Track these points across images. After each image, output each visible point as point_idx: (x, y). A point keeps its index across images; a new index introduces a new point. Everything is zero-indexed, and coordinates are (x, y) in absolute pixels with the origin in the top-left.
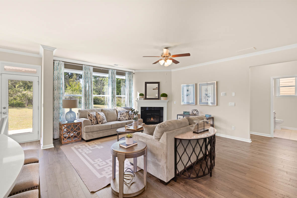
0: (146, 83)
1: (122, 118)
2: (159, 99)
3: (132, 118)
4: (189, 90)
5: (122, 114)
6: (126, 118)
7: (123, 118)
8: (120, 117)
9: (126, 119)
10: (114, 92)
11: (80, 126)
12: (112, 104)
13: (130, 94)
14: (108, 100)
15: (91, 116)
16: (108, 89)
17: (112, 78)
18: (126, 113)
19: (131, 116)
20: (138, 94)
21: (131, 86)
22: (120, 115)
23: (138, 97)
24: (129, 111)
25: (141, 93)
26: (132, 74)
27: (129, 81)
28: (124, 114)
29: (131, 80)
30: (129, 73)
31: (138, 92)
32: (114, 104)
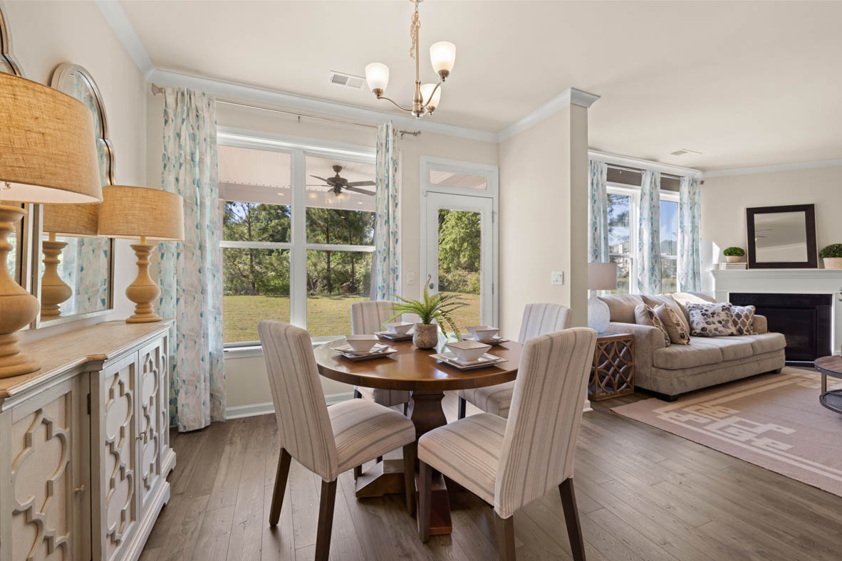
0: (751, 212)
1: (713, 327)
2: (815, 267)
3: (745, 329)
5: (709, 313)
6: (728, 328)
7: (720, 329)
9: (730, 331)
10: (656, 242)
11: (630, 346)
12: (652, 281)
13: (696, 250)
14: (642, 269)
15: (656, 318)
16: (641, 233)
17: (652, 200)
18: (724, 313)
19: (739, 321)
20: (717, 251)
21: (696, 222)
22: (705, 319)
23: (715, 260)
24: (730, 306)
25: (729, 247)
26: (699, 183)
27: (691, 208)
28: (718, 315)
29: (696, 203)
30: (691, 182)
31: (714, 244)
32: (657, 282)
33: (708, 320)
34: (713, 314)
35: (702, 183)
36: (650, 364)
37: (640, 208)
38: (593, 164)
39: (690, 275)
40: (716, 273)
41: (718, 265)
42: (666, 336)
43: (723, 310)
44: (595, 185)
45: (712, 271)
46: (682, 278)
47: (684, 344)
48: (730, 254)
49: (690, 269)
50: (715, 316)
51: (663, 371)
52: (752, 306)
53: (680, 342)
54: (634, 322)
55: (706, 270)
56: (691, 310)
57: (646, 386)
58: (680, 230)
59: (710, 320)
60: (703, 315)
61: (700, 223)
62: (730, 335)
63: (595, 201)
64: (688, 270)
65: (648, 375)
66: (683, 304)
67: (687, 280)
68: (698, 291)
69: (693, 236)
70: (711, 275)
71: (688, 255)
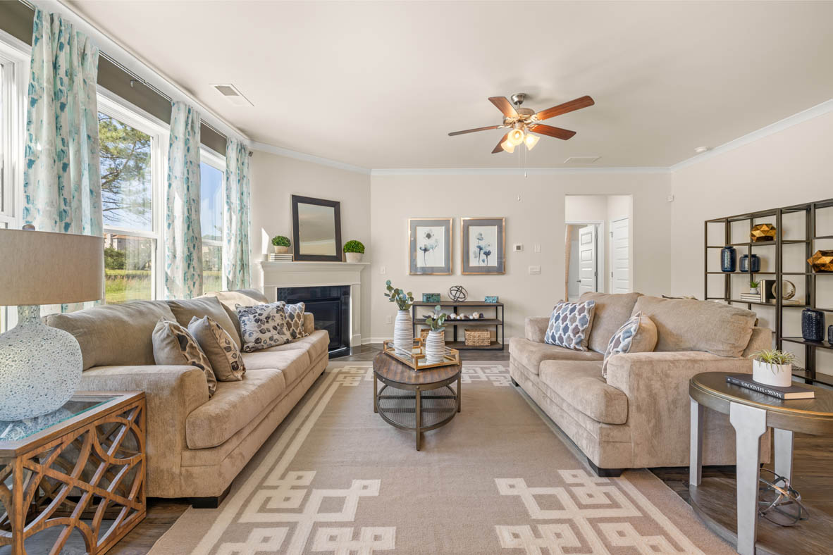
0: (295, 201)
1: (268, 335)
2: (341, 261)
3: (297, 332)
4: (432, 234)
5: (263, 317)
6: (284, 334)
7: (275, 337)
8: (262, 332)
9: (285, 338)
10: (194, 216)
11: (137, 422)
12: (189, 275)
13: (245, 235)
14: (171, 256)
15: (192, 347)
16: (169, 199)
17: (188, 150)
18: (279, 315)
19: (292, 323)
20: (266, 239)
21: (245, 200)
22: (259, 326)
23: (264, 251)
24: (284, 305)
25: (277, 235)
26: (247, 152)
27: (239, 180)
28: (273, 319)
29: (244, 176)
30: (239, 147)
31: (263, 230)
32: (196, 276)
33: (263, 327)
34: (268, 318)
35: (251, 154)
36: (179, 447)
37: (169, 159)
38: (56, 22)
39: (238, 268)
40: (264, 265)
41: (266, 256)
42: (209, 375)
43: (277, 312)
44: (62, 71)
45: (262, 263)
46: (230, 272)
47: (238, 380)
48: (278, 244)
49: (238, 260)
50: (269, 320)
51: (206, 454)
52: (302, 303)
53: (231, 377)
54: (151, 360)
55: (255, 261)
56: (242, 316)
57: (171, 491)
58: (226, 207)
59: (264, 327)
60: (257, 321)
61: (249, 202)
62: (285, 343)
63: (63, 107)
64: (236, 262)
65: (176, 470)
66: (232, 308)
67: (235, 273)
68: (247, 288)
69: (241, 218)
70: (260, 267)
71: (236, 242)
